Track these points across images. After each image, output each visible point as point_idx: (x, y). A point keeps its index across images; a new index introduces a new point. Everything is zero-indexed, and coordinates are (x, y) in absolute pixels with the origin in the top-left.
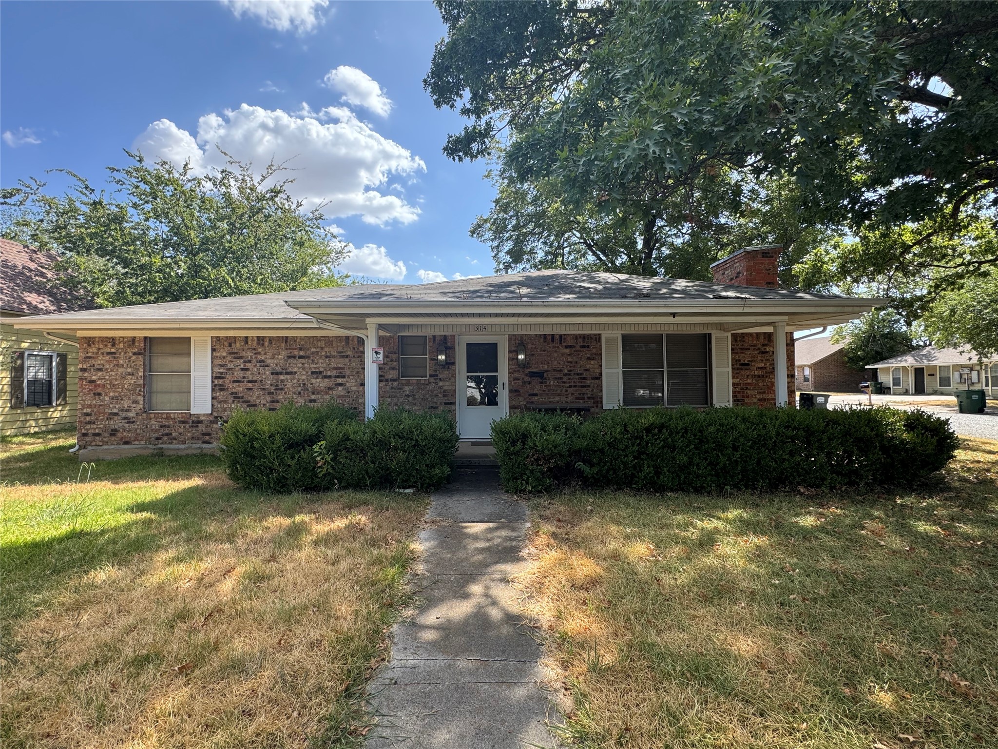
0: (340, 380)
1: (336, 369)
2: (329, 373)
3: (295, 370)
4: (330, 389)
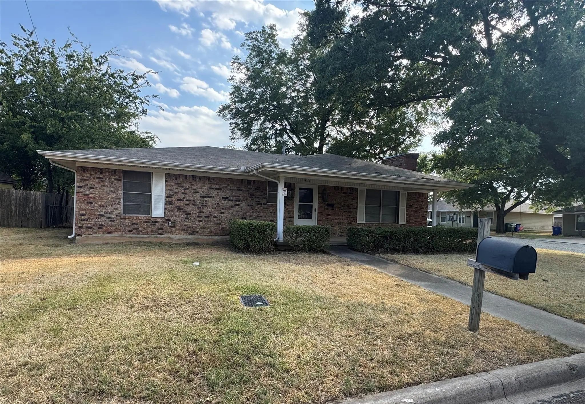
0: (237, 203)
1: (235, 196)
2: (232, 199)
3: (213, 195)
4: (232, 207)
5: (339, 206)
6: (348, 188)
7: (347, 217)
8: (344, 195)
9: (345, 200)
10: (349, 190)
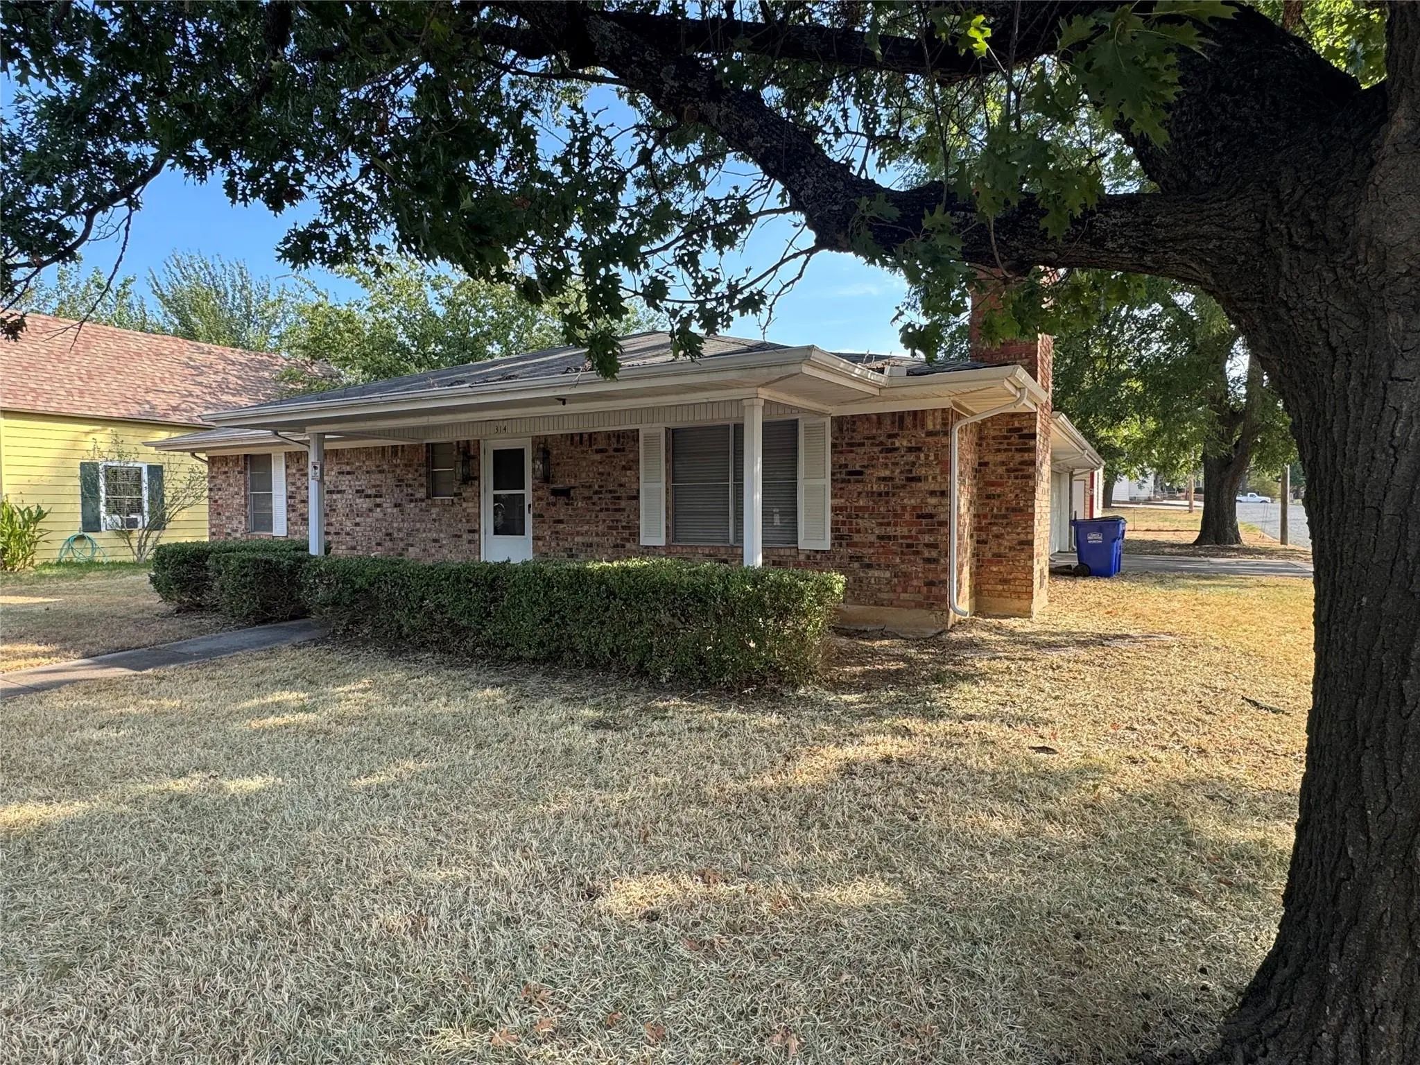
0: (378, 500)
1: (374, 486)
2: (369, 492)
3: (344, 488)
4: (371, 510)
5: (587, 493)
6: (608, 435)
7: (610, 528)
8: (598, 457)
9: (601, 474)
10: (614, 440)
